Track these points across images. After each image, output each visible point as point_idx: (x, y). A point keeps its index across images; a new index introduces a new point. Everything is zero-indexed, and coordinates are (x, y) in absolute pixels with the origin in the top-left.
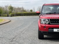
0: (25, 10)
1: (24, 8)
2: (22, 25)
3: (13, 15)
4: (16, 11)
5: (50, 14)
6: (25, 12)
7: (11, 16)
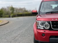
0: (27, 11)
1: (26, 9)
2: (19, 27)
3: (14, 16)
4: (18, 12)
5: (52, 13)
6: (27, 12)
7: (12, 17)
